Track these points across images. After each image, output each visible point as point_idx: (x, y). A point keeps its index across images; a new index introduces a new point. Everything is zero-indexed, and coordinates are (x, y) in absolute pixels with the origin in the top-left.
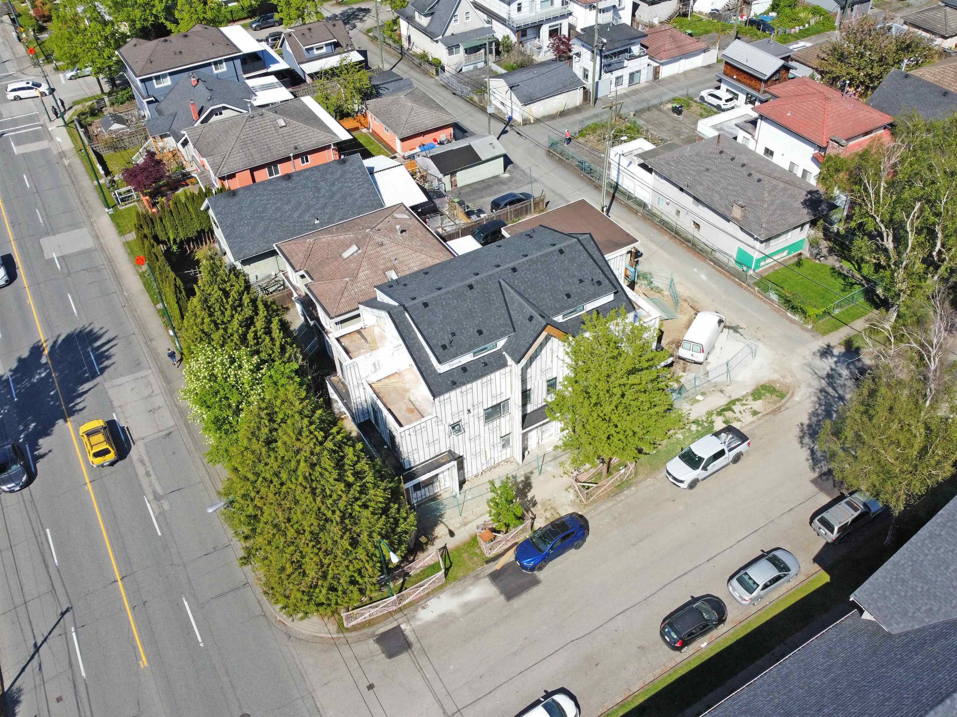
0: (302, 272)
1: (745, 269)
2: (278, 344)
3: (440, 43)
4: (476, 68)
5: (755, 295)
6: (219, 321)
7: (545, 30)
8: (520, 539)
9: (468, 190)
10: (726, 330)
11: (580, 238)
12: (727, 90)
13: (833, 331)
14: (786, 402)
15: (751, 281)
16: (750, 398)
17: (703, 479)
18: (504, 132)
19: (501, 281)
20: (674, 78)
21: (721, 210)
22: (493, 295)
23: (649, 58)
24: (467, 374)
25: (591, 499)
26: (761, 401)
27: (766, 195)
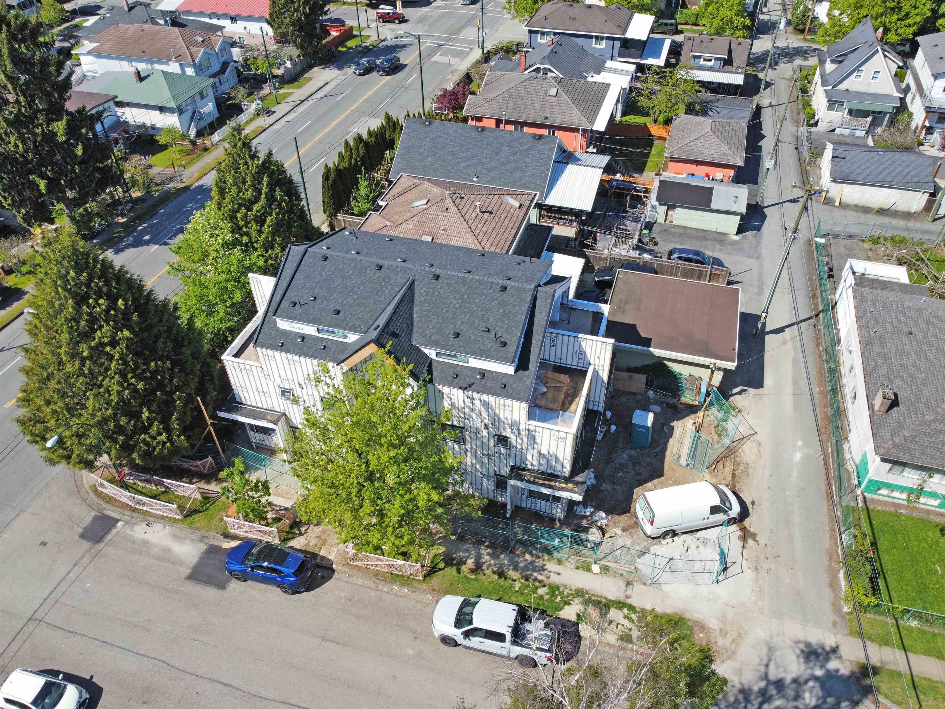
0: (384, 203)
1: (856, 482)
3: (827, 94)
4: (852, 135)
5: (831, 521)
13: (871, 640)
19: (411, 279)
21: (871, 388)
25: (357, 563)
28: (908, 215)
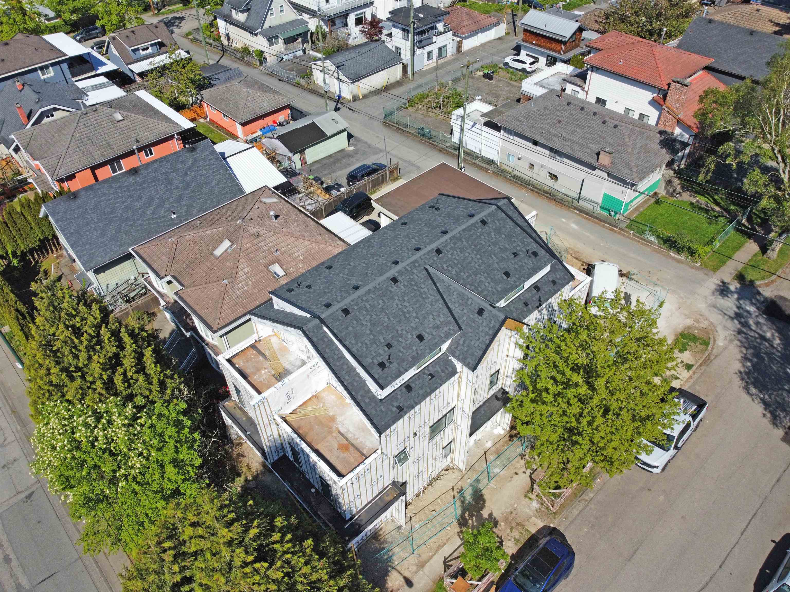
0: (169, 278)
1: (613, 214)
4: (295, 57)
5: (632, 239)
7: (352, 19)
8: (495, 575)
9: (318, 165)
11: (499, 204)
12: (527, 55)
13: (720, 266)
14: (713, 348)
15: (623, 225)
16: (676, 350)
18: (337, 109)
19: (427, 267)
23: (453, 34)
24: (413, 394)
25: (559, 505)
26: (688, 352)
27: (627, 140)
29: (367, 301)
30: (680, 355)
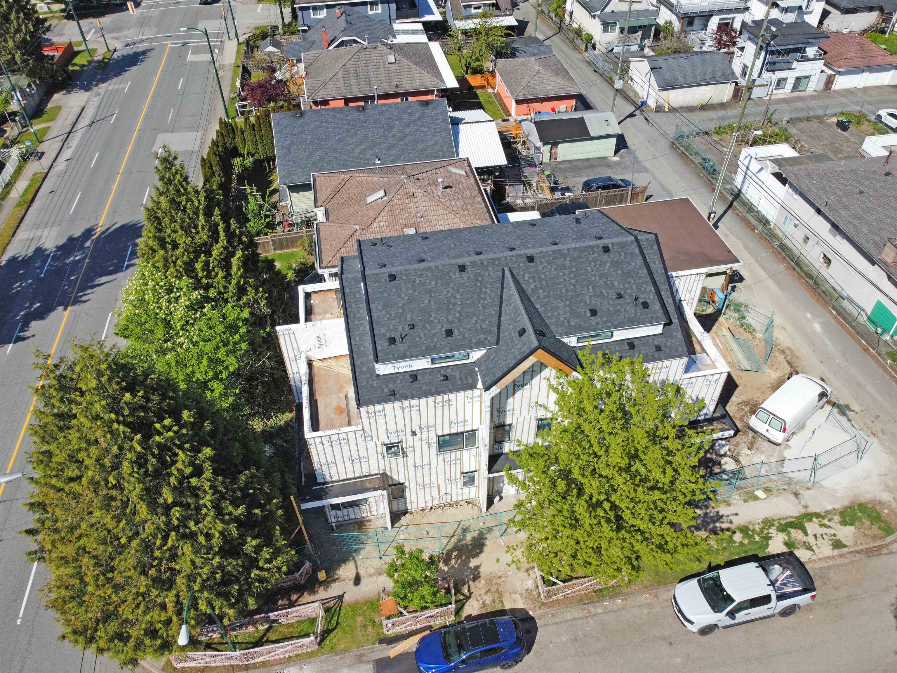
0: (322, 209)
1: (880, 330)
2: (234, 282)
3: (597, 19)
5: (885, 370)
6: (168, 240)
7: (714, 23)
8: (437, 623)
9: (568, 165)
10: (828, 408)
11: (639, 238)
14: (893, 542)
15: (884, 350)
16: (837, 518)
17: (725, 627)
18: (632, 115)
19: (506, 269)
20: (849, 92)
21: (868, 247)
22: (488, 286)
23: (825, 65)
24: (415, 385)
25: (554, 598)
26: (853, 528)
28: (723, 106)
29: (420, 276)
30: (838, 526)
